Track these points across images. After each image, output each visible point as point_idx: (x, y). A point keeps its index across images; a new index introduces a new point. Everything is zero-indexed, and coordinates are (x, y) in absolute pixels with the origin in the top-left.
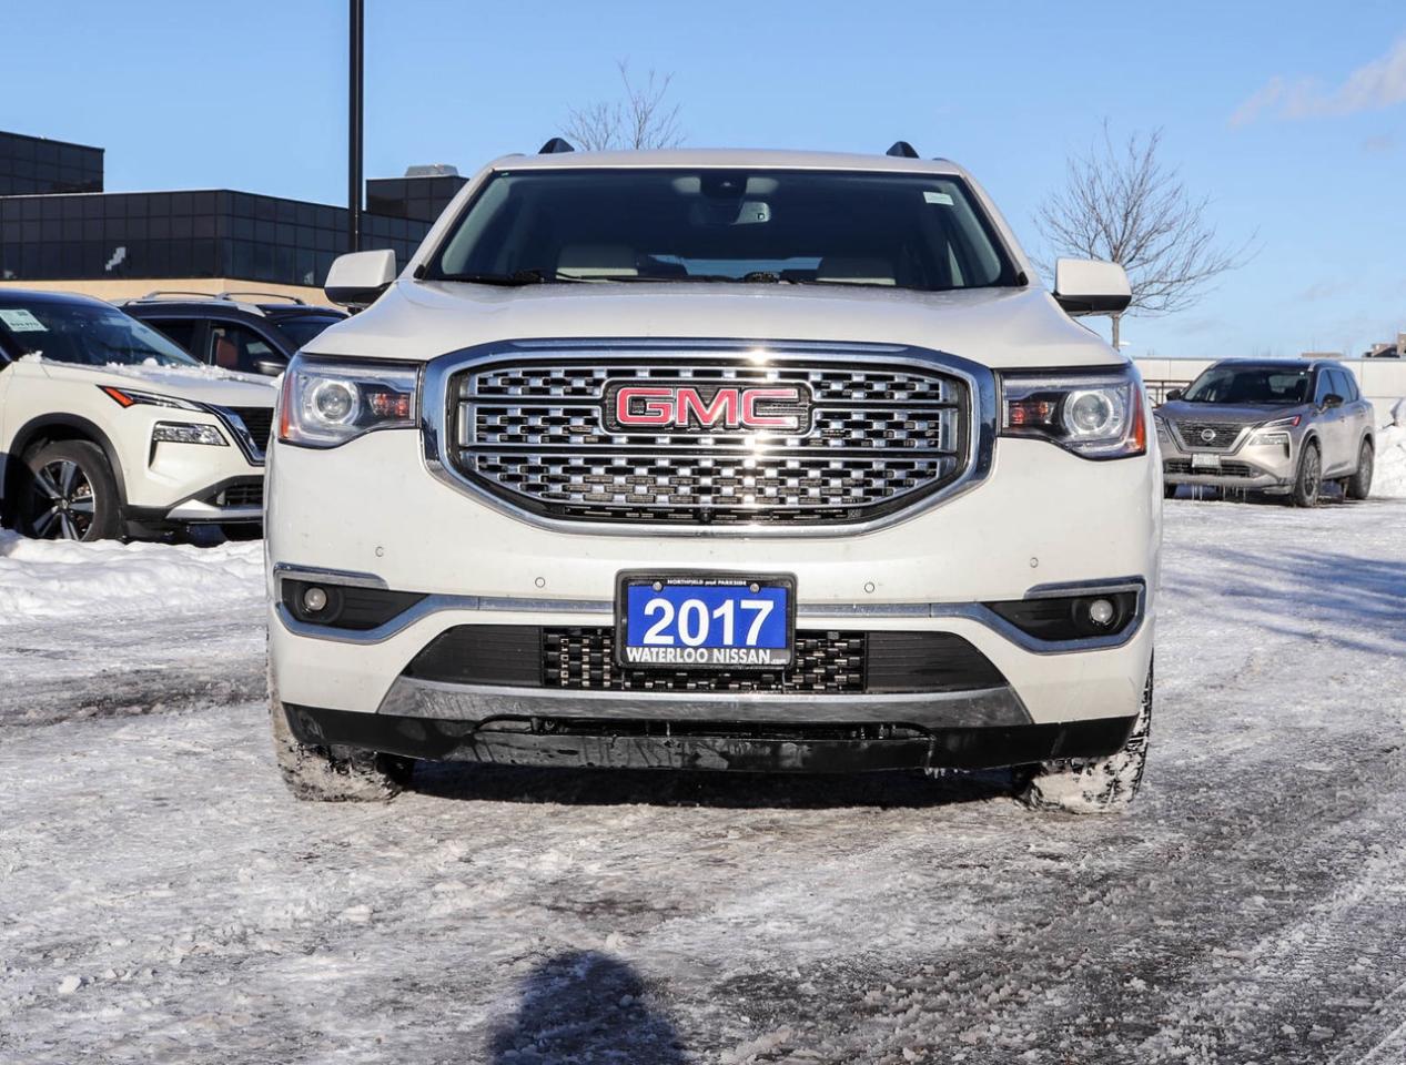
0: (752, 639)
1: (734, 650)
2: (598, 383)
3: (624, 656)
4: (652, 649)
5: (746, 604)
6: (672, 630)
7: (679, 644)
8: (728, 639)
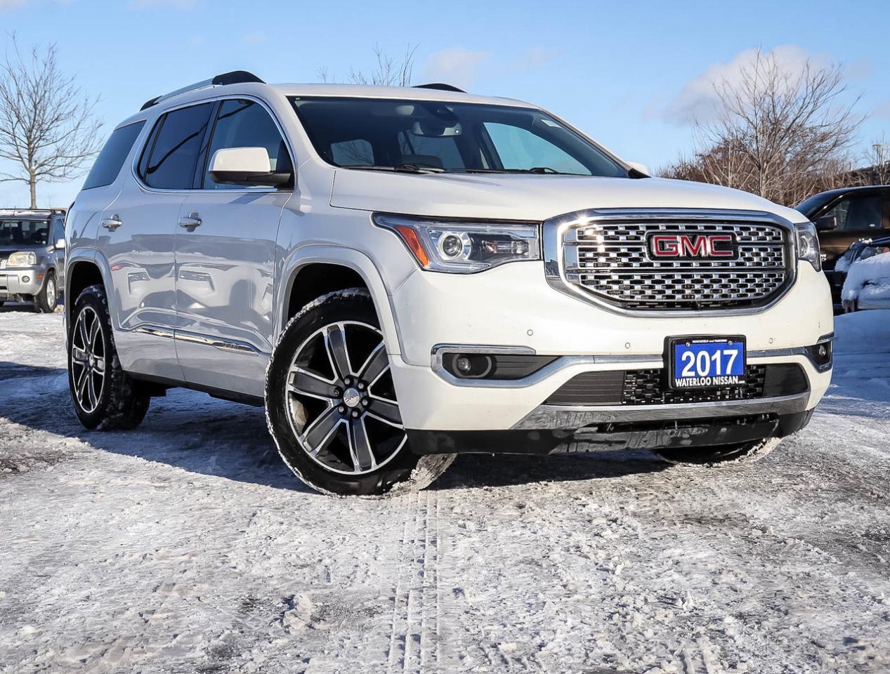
0: (729, 371)
1: (722, 377)
2: (642, 233)
3: (674, 384)
4: (686, 379)
5: (726, 352)
6: (694, 368)
7: (697, 376)
8: (718, 372)
